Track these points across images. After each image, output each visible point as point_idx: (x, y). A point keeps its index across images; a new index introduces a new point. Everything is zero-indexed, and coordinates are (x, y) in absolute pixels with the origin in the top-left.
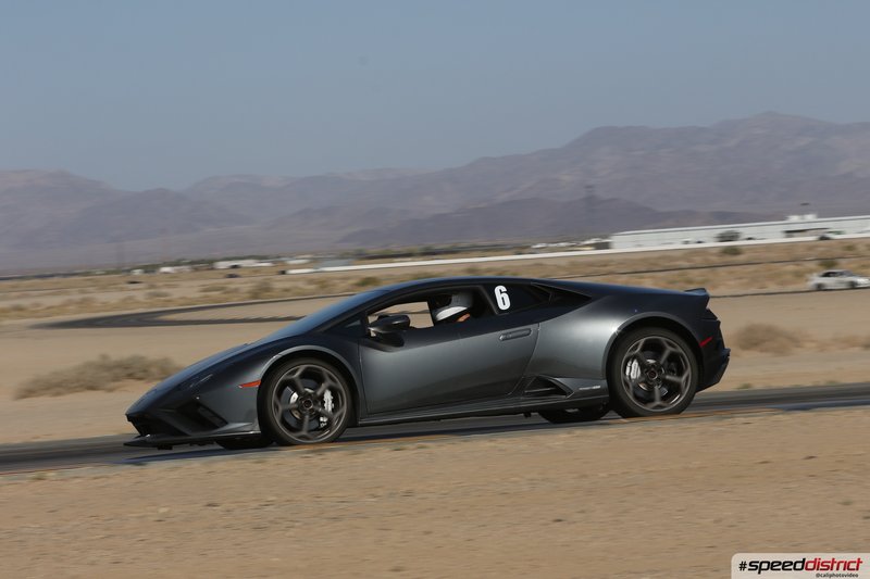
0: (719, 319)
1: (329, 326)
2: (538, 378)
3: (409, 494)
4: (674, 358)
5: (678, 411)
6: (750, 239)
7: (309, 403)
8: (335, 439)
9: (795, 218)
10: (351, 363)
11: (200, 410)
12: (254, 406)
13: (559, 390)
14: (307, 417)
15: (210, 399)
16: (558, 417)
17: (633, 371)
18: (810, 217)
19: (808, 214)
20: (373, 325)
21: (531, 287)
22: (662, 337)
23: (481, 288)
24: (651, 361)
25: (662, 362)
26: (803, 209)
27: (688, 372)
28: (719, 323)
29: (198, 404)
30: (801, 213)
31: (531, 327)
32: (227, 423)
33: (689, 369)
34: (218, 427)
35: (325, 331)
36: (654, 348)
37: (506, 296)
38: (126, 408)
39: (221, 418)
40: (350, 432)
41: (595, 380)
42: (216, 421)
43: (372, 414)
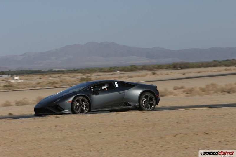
1: (83, 90)
2: (125, 102)
5: (152, 110)
7: (81, 106)
8: (86, 113)
11: (58, 107)
12: (70, 106)
13: (129, 105)
14: (80, 109)
15: (61, 105)
21: (122, 83)
22: (147, 94)
23: (112, 83)
24: (146, 99)
25: (148, 99)
28: (158, 92)
29: (58, 106)
31: (124, 91)
32: (64, 110)
33: (154, 100)
37: (117, 84)
40: (89, 113)
41: (136, 103)
42: (62, 110)
43: (93, 109)
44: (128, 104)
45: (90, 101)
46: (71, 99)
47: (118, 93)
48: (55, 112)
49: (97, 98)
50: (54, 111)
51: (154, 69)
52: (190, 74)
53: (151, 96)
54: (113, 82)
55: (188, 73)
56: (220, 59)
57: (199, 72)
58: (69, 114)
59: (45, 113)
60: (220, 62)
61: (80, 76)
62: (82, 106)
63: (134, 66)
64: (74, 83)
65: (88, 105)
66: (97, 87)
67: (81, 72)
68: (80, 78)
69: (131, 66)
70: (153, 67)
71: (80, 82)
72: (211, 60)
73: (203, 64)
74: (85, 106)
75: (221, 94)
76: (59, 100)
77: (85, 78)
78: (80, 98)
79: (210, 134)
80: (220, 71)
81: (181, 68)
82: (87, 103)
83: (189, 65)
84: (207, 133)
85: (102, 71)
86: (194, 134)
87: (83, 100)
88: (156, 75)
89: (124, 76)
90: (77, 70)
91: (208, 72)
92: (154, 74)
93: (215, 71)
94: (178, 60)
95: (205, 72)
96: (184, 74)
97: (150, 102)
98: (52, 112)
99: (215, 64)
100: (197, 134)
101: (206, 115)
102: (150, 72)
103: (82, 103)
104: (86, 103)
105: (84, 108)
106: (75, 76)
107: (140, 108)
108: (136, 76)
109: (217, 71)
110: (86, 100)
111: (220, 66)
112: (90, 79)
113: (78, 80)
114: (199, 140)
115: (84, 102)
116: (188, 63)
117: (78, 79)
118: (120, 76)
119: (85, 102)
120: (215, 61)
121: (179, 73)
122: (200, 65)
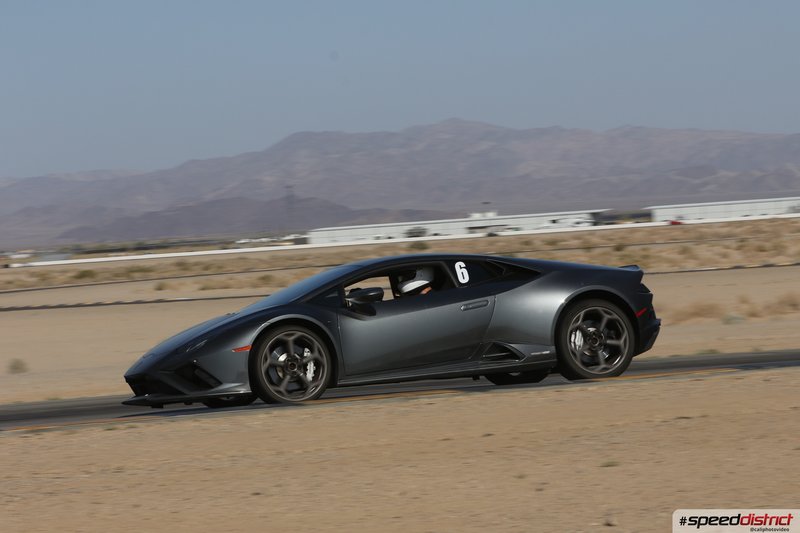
0: (651, 292)
1: (309, 298)
2: (494, 344)
3: (119, 470)
4: (611, 323)
6: (436, 235)
7: (293, 366)
8: (317, 397)
9: (477, 216)
10: (331, 330)
11: (196, 372)
12: (244, 368)
13: (513, 355)
14: (288, 377)
15: (206, 361)
16: (502, 379)
17: (578, 339)
18: (491, 215)
19: (489, 211)
20: (349, 297)
21: (486, 263)
23: (443, 264)
24: (591, 329)
25: (601, 329)
26: (485, 207)
27: (625, 335)
28: (652, 295)
29: (195, 366)
30: (482, 211)
31: (486, 298)
32: (220, 383)
33: (626, 332)
34: (213, 388)
35: (308, 302)
36: (593, 318)
37: (464, 271)
38: (125, 371)
39: (215, 379)
40: (329, 392)
41: (545, 346)
42: (212, 382)
43: (347, 375)
44: (505, 349)
45: (332, 348)
46: (248, 340)
47: (461, 306)
48: (185, 391)
50: (180, 389)
53: (616, 315)
54: (446, 261)
62: (299, 367)
65: (325, 360)
74: (311, 367)
78: (292, 335)
82: (320, 352)
87: (301, 343)
97: (608, 342)
103: (302, 355)
104: (316, 354)
105: (310, 375)
107: (560, 368)
110: (317, 344)
115: (307, 350)
119: (312, 351)
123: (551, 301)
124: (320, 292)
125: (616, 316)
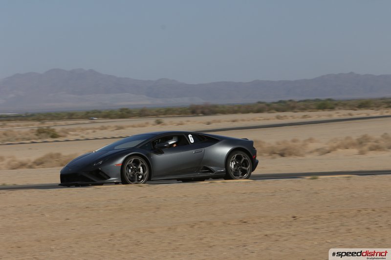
0: (256, 149)
2: (204, 167)
4: (245, 161)
10: (149, 158)
11: (100, 173)
12: (119, 172)
13: (211, 171)
15: (104, 169)
17: (232, 165)
22: (241, 154)
23: (185, 135)
25: (241, 163)
27: (249, 166)
28: (256, 151)
29: (100, 171)
31: (202, 149)
32: (110, 178)
33: (249, 164)
34: (106, 179)
37: (192, 138)
39: (108, 176)
41: (222, 168)
42: (106, 177)
43: (155, 176)
44: (208, 169)
45: (149, 165)
46: (121, 161)
47: (193, 151)
48: (96, 180)
49: (162, 159)
50: (94, 180)
51: (160, 115)
52: (219, 124)
55: (215, 121)
56: (269, 100)
57: (234, 121)
58: (117, 183)
59: (78, 183)
60: (268, 105)
61: (36, 125)
63: (126, 109)
64: (27, 137)
66: (158, 141)
67: (38, 120)
68: (36, 129)
69: (122, 110)
70: (157, 111)
71: (37, 135)
72: (252, 100)
73: (240, 107)
75: (270, 157)
76: (101, 163)
77: (45, 128)
79: (249, 224)
80: (268, 119)
81: (204, 113)
83: (217, 109)
84: (244, 221)
85: (74, 117)
86: (224, 223)
88: (163, 125)
89: (109, 126)
90: (32, 115)
91: (249, 121)
92: (159, 123)
93: (259, 120)
94: (199, 101)
95: (243, 120)
96: (209, 123)
97: (243, 168)
98: (89, 180)
99: (259, 109)
100: (228, 223)
101: (244, 192)
102: (152, 120)
106: (28, 125)
107: (227, 176)
108: (128, 127)
109: (264, 120)
111: (268, 111)
112: (53, 130)
113: (33, 133)
114: (231, 234)
116: (216, 106)
117: (33, 130)
118: (103, 126)
120: (260, 103)
121: (200, 123)
122: (236, 109)
123: (225, 150)
124: (144, 144)
125: (247, 159)
